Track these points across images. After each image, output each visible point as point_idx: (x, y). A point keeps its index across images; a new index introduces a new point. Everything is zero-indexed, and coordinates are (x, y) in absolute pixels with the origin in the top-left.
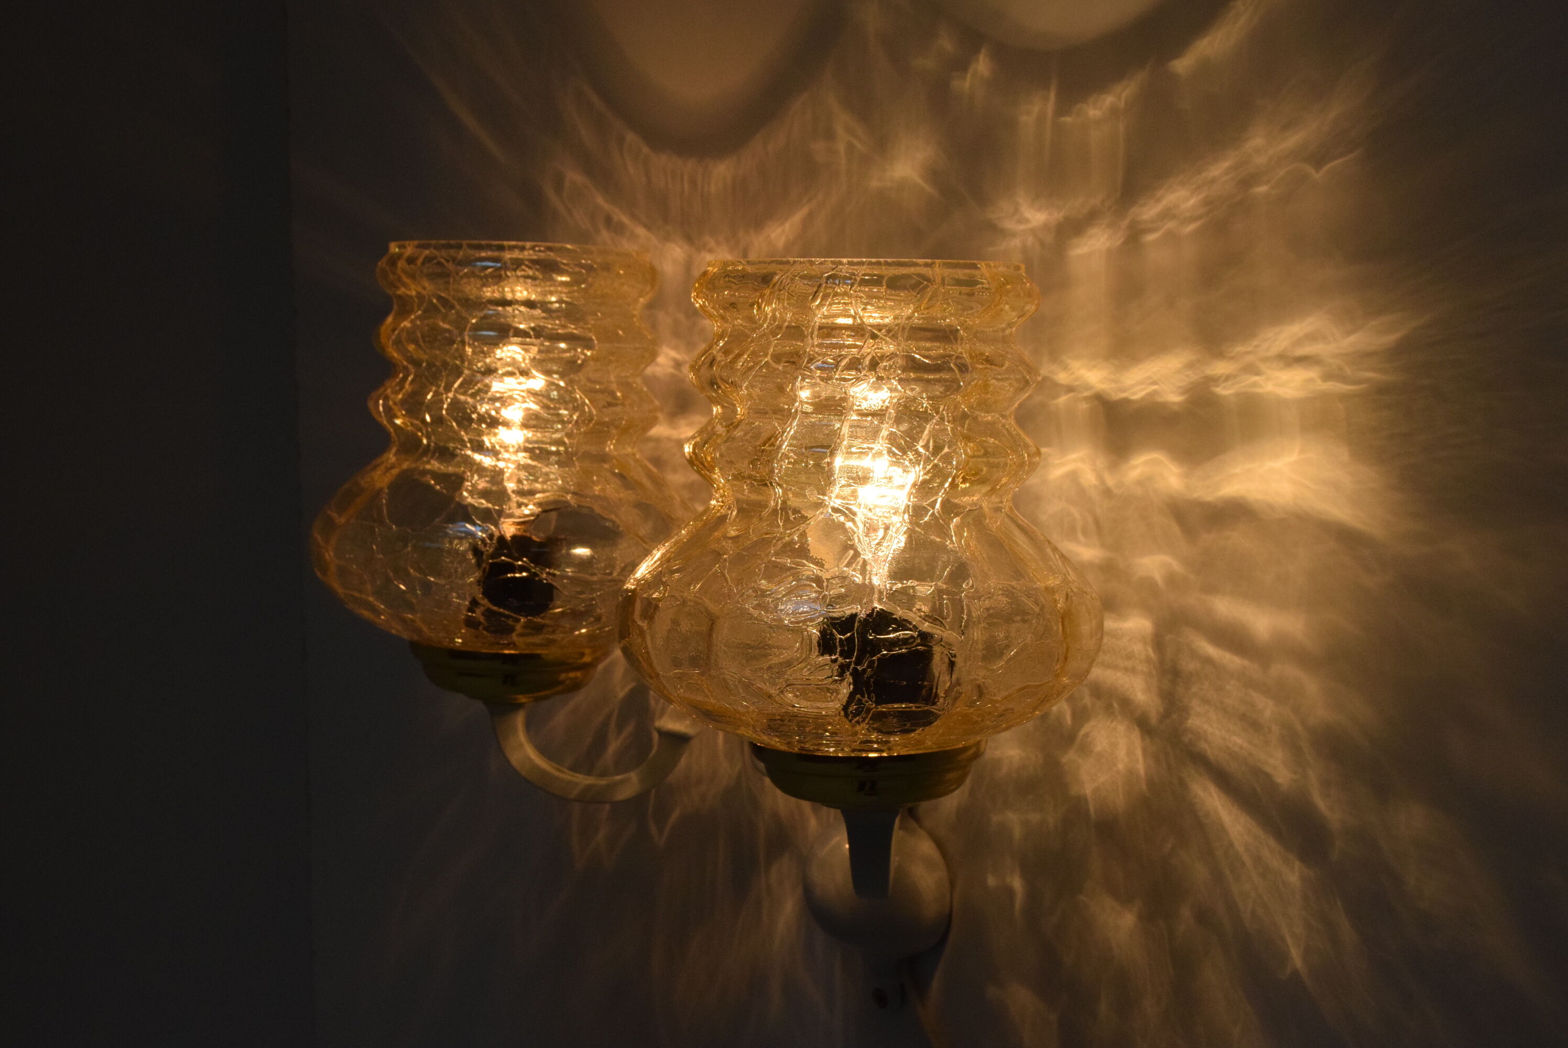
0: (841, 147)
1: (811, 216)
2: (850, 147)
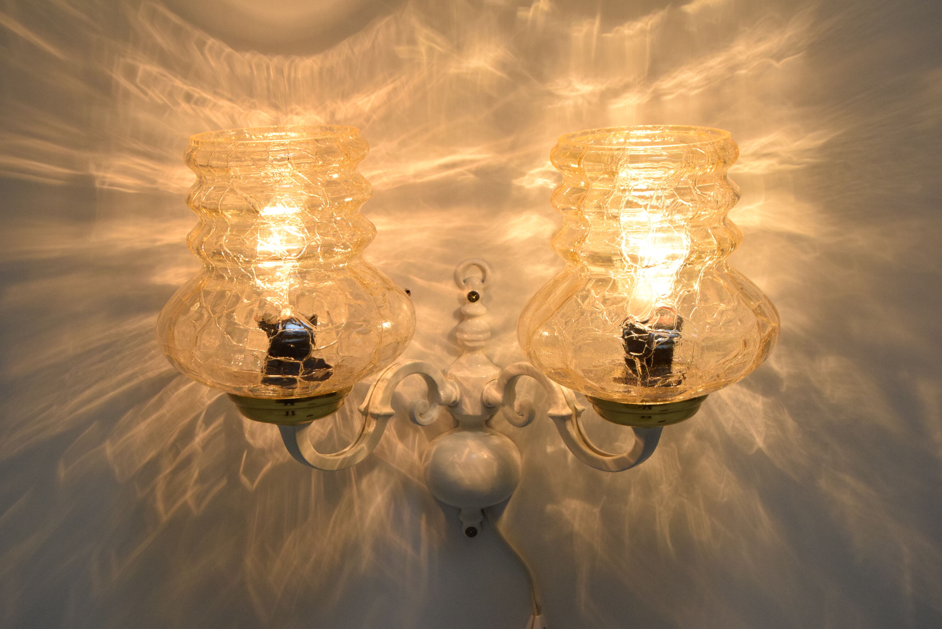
0: (423, 50)
1: (395, 90)
2: (431, 50)
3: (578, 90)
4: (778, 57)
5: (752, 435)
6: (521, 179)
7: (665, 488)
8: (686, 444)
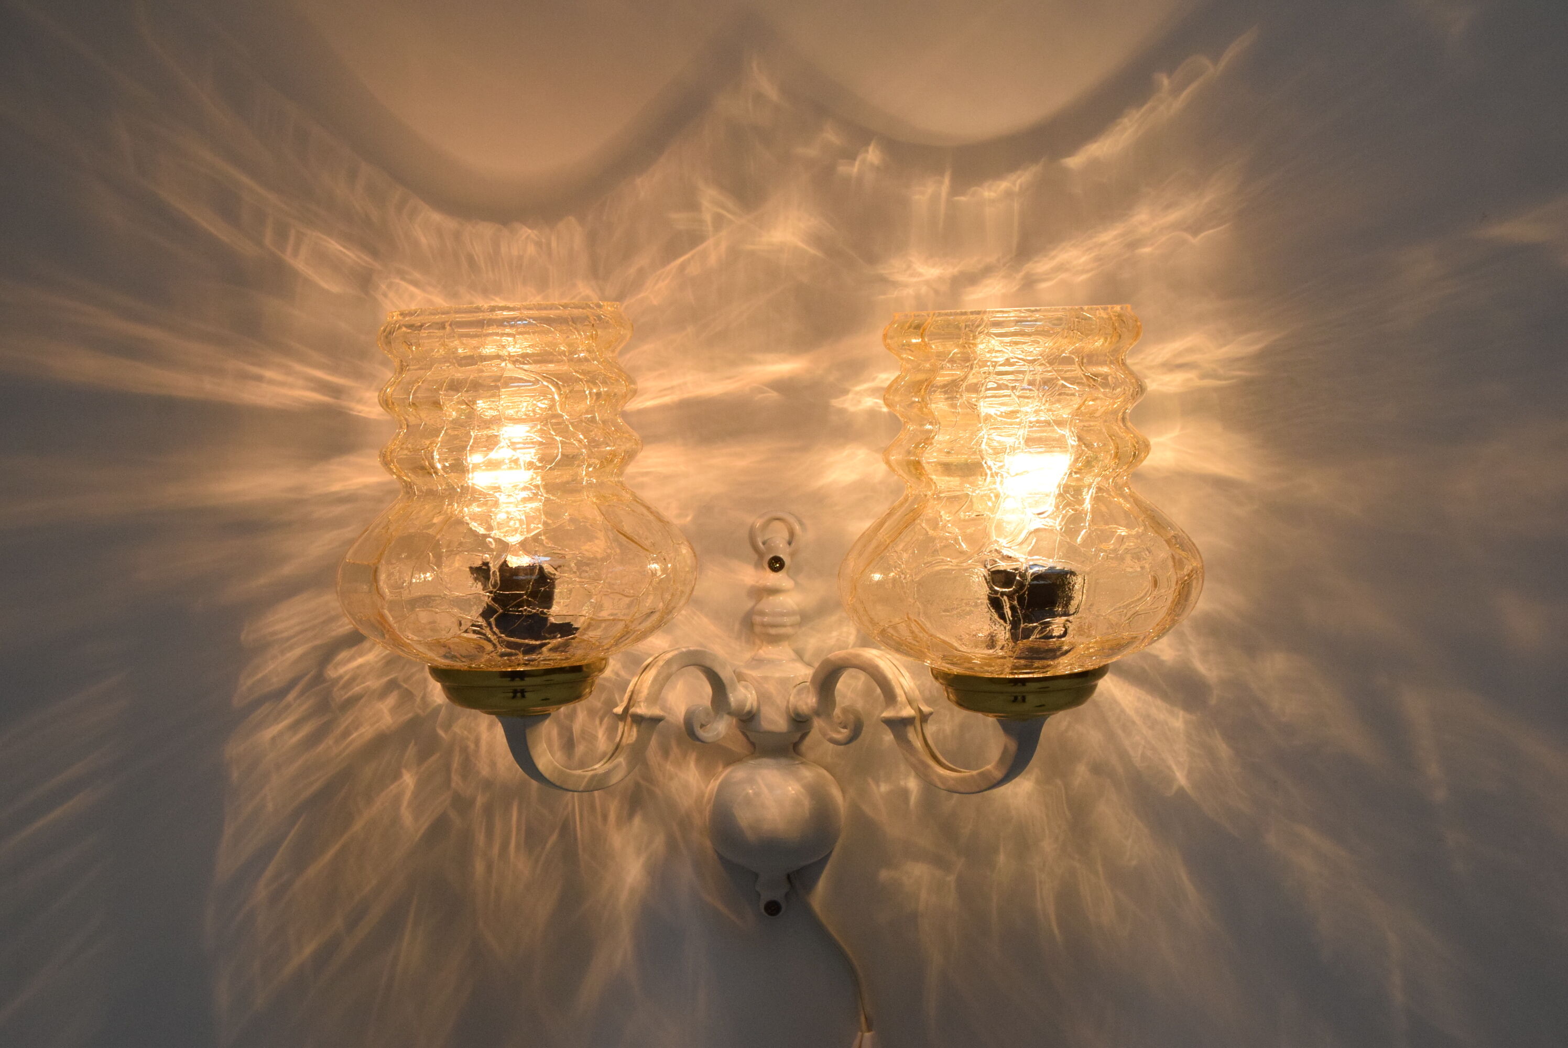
2: (718, 217)
3: (920, 275)
4: (1195, 228)
5: (1169, 768)
6: (842, 399)
7: (1048, 846)
8: (1077, 782)
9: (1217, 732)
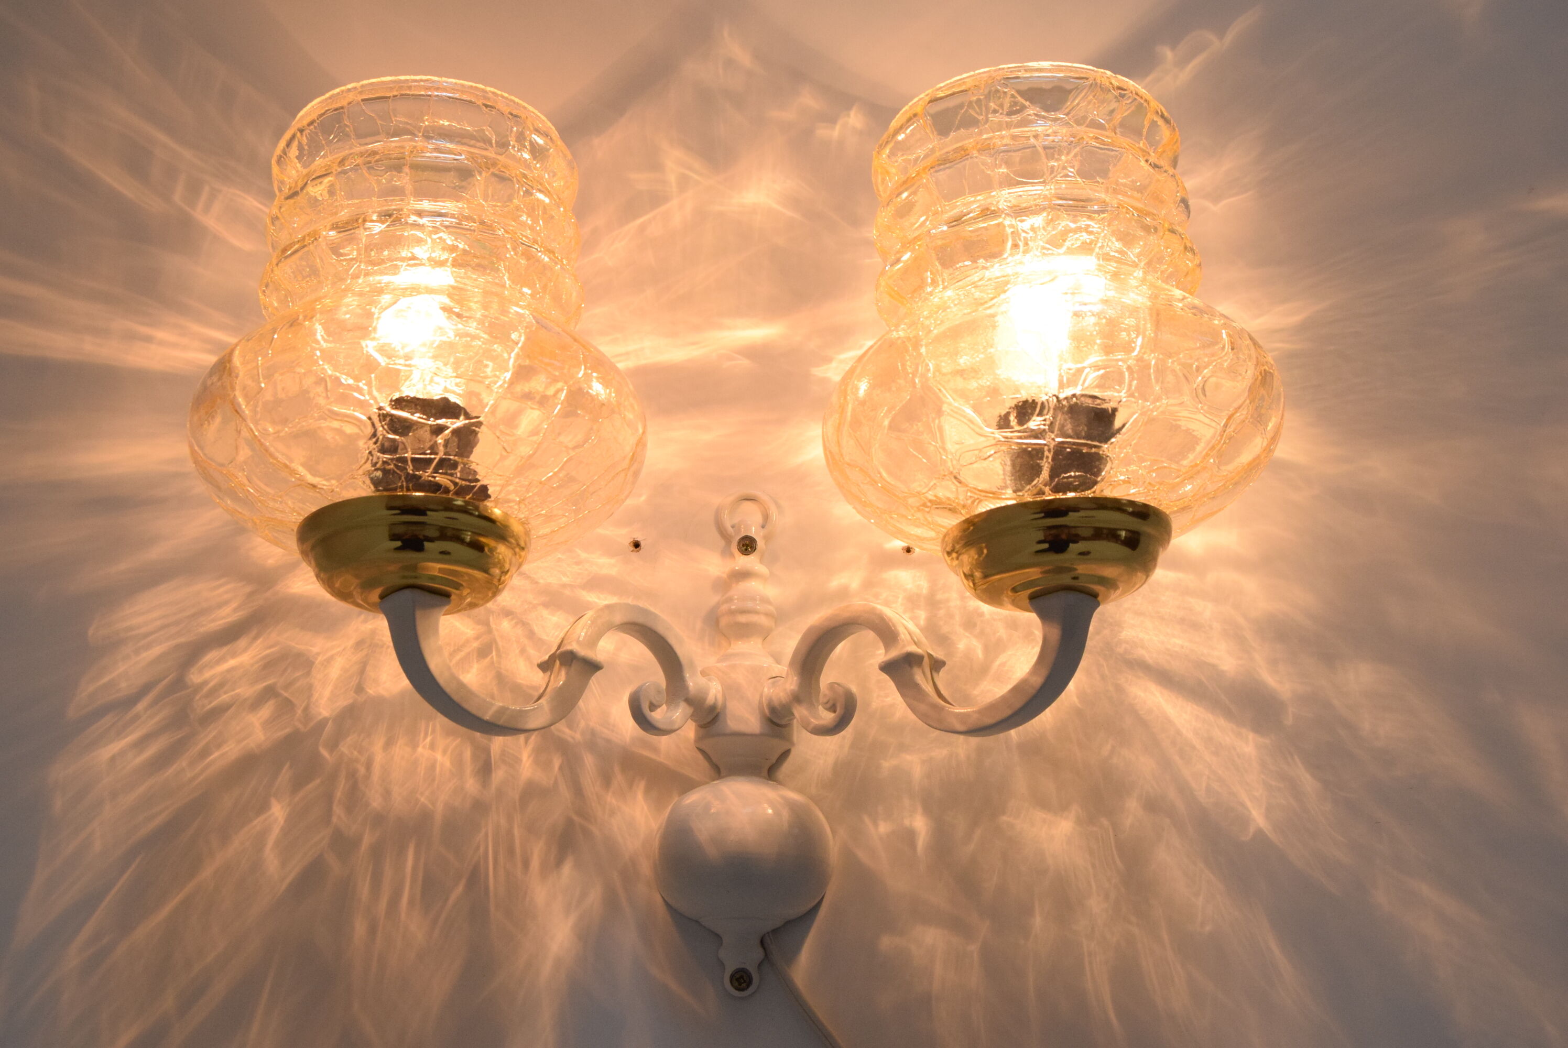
0: (672, 178)
2: (684, 179)
5: (1243, 805)
6: (825, 368)
7: (1096, 906)
8: (1128, 821)
9: (1297, 759)
